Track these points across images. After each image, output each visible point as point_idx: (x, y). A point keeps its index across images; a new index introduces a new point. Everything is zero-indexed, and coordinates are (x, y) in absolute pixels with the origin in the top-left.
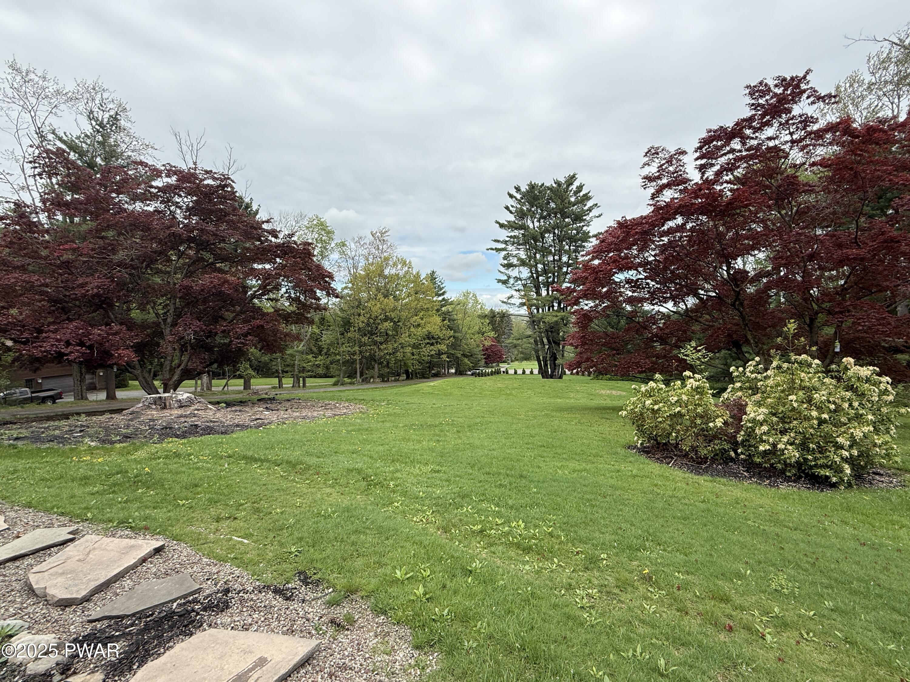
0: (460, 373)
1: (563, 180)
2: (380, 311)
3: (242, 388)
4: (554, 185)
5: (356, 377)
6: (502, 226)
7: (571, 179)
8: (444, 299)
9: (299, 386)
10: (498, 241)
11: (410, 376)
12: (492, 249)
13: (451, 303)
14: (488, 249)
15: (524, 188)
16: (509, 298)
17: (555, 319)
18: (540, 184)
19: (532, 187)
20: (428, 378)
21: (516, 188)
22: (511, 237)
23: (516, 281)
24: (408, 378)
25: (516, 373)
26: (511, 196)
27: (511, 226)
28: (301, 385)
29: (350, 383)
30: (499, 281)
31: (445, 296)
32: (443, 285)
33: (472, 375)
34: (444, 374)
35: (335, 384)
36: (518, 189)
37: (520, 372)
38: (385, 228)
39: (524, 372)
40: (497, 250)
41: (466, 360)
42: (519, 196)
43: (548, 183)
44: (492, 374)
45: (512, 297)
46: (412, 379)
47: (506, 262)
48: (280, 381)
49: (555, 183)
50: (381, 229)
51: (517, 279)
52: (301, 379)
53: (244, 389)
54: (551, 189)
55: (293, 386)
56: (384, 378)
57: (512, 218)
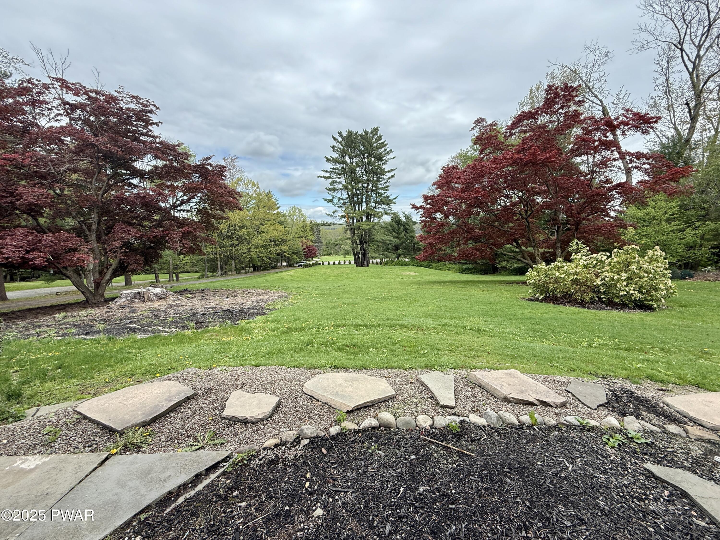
0: (290, 265)
1: (369, 131)
2: (238, 220)
3: (124, 284)
4: (364, 134)
5: (217, 271)
6: (328, 160)
7: (375, 130)
8: (278, 212)
9: (173, 280)
10: (326, 171)
11: (256, 269)
12: (321, 177)
13: (284, 215)
14: (318, 177)
15: (345, 134)
16: (334, 212)
17: (368, 227)
18: (354, 132)
19: (350, 133)
20: (269, 270)
21: (339, 133)
22: (333, 169)
23: (339, 200)
24: (255, 270)
25: (329, 264)
26: (335, 139)
27: (335, 161)
28: (175, 279)
29: (213, 276)
30: (326, 200)
31: (279, 210)
32: (278, 202)
33: (299, 266)
34: (279, 266)
35: (202, 277)
36: (340, 134)
37: (332, 263)
38: (235, 156)
39: (334, 263)
40: (325, 177)
41: (295, 256)
42: (340, 139)
43: (361, 132)
44: (313, 265)
45: (336, 211)
46: (258, 271)
47: (332, 187)
48: (157, 277)
49: (364, 132)
50: (232, 156)
51: (340, 199)
52: (174, 275)
53: (126, 285)
54: (361, 136)
55: (169, 281)
56: (238, 272)
57: (335, 155)
